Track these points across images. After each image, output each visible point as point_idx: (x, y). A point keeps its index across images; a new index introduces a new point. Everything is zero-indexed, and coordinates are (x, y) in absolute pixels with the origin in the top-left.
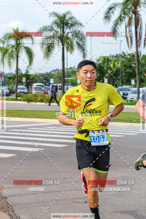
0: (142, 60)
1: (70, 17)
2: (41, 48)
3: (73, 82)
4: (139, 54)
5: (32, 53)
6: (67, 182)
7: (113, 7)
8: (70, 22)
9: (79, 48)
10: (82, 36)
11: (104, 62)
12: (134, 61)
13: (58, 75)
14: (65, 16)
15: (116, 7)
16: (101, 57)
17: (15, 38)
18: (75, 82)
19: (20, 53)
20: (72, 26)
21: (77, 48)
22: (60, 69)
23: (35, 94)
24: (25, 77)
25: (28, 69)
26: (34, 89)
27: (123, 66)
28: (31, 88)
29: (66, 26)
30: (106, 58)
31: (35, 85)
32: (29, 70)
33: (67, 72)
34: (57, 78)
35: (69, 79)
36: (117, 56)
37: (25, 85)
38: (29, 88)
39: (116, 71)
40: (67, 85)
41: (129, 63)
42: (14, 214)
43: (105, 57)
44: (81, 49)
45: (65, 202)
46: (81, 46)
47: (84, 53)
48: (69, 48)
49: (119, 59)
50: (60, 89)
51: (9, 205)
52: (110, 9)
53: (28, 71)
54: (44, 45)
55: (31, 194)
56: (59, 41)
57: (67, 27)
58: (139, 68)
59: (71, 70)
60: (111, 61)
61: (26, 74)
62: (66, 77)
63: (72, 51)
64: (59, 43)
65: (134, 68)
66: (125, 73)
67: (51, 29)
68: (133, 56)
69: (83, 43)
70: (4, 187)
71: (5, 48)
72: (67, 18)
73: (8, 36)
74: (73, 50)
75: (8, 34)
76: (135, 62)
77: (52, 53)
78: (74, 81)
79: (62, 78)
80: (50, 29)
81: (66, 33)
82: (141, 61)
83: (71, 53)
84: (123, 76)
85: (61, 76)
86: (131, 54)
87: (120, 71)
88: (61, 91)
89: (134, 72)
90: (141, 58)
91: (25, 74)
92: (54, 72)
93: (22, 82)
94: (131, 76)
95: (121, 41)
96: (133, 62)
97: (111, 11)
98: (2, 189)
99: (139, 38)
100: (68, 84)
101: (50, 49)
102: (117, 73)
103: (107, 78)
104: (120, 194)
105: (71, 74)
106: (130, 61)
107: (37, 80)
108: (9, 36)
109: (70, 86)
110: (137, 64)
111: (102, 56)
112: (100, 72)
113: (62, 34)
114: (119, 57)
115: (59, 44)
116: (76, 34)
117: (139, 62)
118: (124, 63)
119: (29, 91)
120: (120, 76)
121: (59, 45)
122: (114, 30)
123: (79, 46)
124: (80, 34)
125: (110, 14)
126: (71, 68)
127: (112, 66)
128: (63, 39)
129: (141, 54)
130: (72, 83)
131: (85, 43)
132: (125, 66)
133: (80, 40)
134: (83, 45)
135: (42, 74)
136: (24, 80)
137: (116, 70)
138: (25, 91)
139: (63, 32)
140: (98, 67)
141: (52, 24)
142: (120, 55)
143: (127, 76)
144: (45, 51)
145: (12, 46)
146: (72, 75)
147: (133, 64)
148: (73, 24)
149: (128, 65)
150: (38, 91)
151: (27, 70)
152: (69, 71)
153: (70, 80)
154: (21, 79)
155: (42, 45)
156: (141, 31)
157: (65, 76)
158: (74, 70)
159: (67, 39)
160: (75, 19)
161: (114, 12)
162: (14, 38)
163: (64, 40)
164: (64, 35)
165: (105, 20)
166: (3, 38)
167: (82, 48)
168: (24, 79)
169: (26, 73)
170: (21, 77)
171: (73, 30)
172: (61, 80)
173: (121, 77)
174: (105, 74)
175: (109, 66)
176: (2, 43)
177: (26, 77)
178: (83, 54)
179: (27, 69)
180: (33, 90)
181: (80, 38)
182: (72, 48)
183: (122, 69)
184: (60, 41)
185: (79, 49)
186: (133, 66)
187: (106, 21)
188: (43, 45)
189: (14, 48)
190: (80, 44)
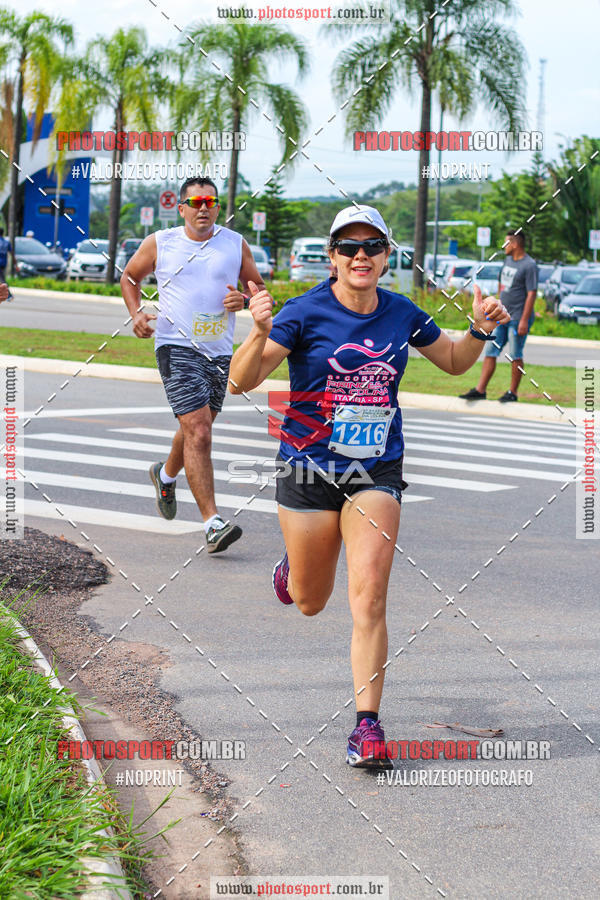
2: (337, 94)
3: (459, 240)
5: (298, 113)
6: (426, 648)
9: (492, 100)
10: (509, 51)
11: (593, 163)
13: (397, 210)
16: (582, 139)
17: (230, 49)
18: (467, 241)
19: (250, 109)
20: (468, 8)
21: (484, 97)
22: (406, 185)
23: (301, 281)
24: (263, 208)
25: (279, 179)
26: (299, 260)
28: (288, 255)
31: (301, 245)
32: (279, 183)
33: (436, 197)
34: (395, 219)
35: (445, 227)
37: (264, 245)
38: (279, 254)
40: (437, 253)
42: (208, 766)
44: (500, 104)
45: (413, 728)
46: (501, 90)
47: (512, 121)
48: (450, 98)
50: (404, 267)
51: (185, 728)
53: (278, 187)
54: (347, 82)
55: (277, 690)
56: (409, 66)
57: (447, 9)
59: (452, 190)
61: (269, 196)
62: (431, 219)
63: (463, 113)
64: (409, 74)
69: (508, 81)
70: (167, 654)
71: (187, 87)
73: (203, 40)
74: (470, 107)
75: (202, 32)
77: (380, 117)
78: (462, 236)
79: (417, 220)
81: (442, 35)
83: (461, 119)
85: (410, 213)
88: (410, 273)
91: (264, 198)
92: (382, 196)
93: (250, 230)
98: (161, 663)
100: (440, 246)
101: (374, 100)
105: (454, 207)
107: (311, 223)
108: (208, 38)
109: (449, 257)
111: (585, 137)
112: (572, 205)
113: (424, 38)
115: (409, 80)
116: (484, 42)
119: (276, 270)
121: (410, 86)
123: (494, 93)
124: (501, 41)
126: (452, 181)
128: (427, 59)
130: (454, 242)
131: (518, 80)
133: (496, 68)
134: (511, 86)
135: (332, 201)
136: (259, 221)
138: (263, 269)
139: (427, 32)
144: (353, 106)
145: (219, 79)
146: (457, 210)
150: (315, 268)
151: (273, 182)
152: (444, 194)
153: (445, 232)
154: (249, 217)
155: (339, 83)
157: (429, 214)
158: (464, 188)
159: (445, 60)
162: (225, 50)
163: (434, 63)
164: (435, 43)
166: (182, 45)
167: (506, 100)
168: (259, 218)
169: (268, 192)
170: (248, 212)
171: (471, 25)
172: (409, 231)
174: (593, 211)
176: (178, 67)
177: (269, 210)
178: (509, 126)
179: (275, 177)
180: (295, 267)
181: (500, 56)
182: (465, 99)
184: (414, 69)
185: (494, 102)
188: (343, 83)
189: (223, 89)
190: (497, 84)
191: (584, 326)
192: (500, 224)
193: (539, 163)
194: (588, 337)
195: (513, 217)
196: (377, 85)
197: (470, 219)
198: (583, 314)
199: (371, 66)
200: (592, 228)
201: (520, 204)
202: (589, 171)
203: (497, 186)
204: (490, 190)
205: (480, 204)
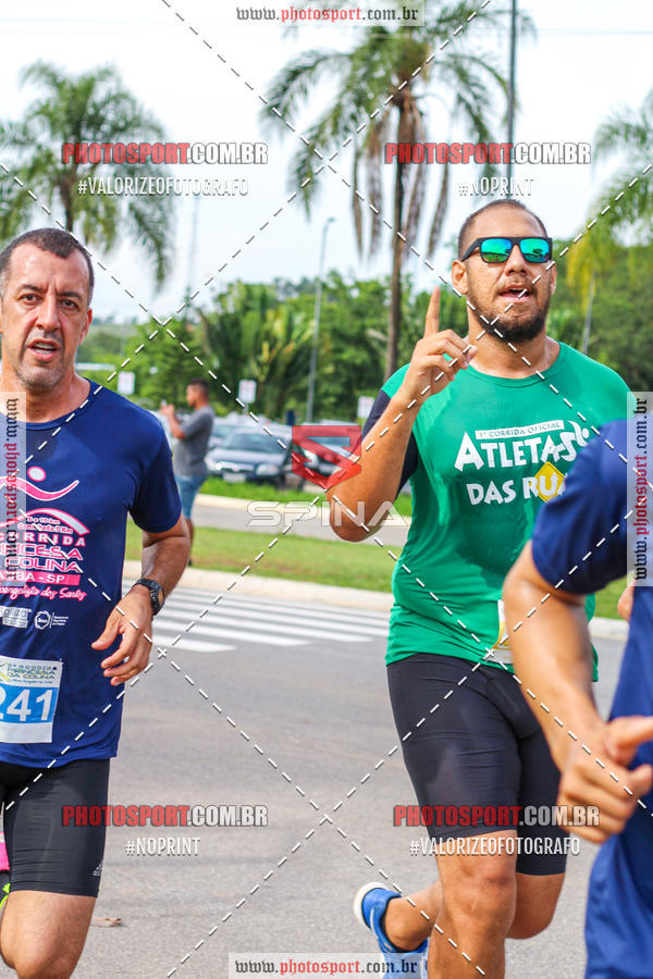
0: (413, 316)
1: (114, 92)
4: (405, 287)
7: (305, 68)
8: (111, 116)
9: (139, 236)
11: (246, 309)
12: (378, 314)
14: (88, 87)
15: (320, 66)
16: (235, 283)
20: (117, 135)
21: (131, 232)
27: (327, 335)
29: (92, 130)
30: (257, 292)
36: (304, 287)
39: (298, 353)
41: (358, 323)
43: (253, 286)
44: (149, 241)
46: (150, 225)
47: (161, 259)
48: (95, 231)
49: (313, 302)
52: (294, 74)
56: (51, 194)
57: (95, 133)
58: (401, 346)
60: (276, 304)
63: (108, 248)
64: (50, 203)
65: (375, 344)
66: (337, 363)
67: (23, 139)
68: (378, 292)
69: (158, 215)
72: (100, 93)
74: (115, 242)
76: (383, 321)
80: (19, 136)
82: (407, 319)
84: (326, 377)
86: (367, 284)
87: (314, 353)
89: (376, 363)
90: (409, 304)
94: (360, 379)
95: (331, 220)
96: (375, 321)
97: (295, 85)
99: (410, 216)
101: (11, 230)
102: (300, 359)
103: (255, 379)
104: (270, 899)
105: (95, 350)
106: (359, 314)
110: (390, 330)
111: (239, 281)
112: (222, 351)
113: (69, 165)
114: (313, 290)
115: (50, 208)
117: (403, 325)
118: (332, 319)
120: (313, 376)
122: (303, 172)
123: (142, 228)
125: (292, 97)
127: (278, 328)
128: (70, 188)
129: (410, 286)
131: (168, 215)
132: (338, 334)
134: (159, 222)
137: (294, 350)
140: (218, 328)
141: (29, 118)
142: (318, 285)
143: (344, 379)
146: (97, 352)
147: (374, 327)
148: (122, 124)
149: (353, 332)
156: (419, 188)
158: (107, 330)
160: (133, 102)
161: (311, 89)
164: (79, 172)
165: (268, 120)
167: (154, 236)
173: (317, 384)
174: (244, 361)
175: (267, 326)
178: (156, 266)
182: (111, 232)
183: (321, 346)
184: (56, 197)
185: (140, 240)
186: (374, 339)
187: (270, 126)
190: (147, 219)
191: (230, 484)
192: (143, 370)
193: (188, 305)
194: (234, 495)
195: (159, 363)
196: (15, 211)
197: (111, 363)
198: (230, 471)
199: (9, 191)
200: (242, 378)
201: (167, 350)
202: (241, 317)
203: (142, 329)
204: (134, 333)
205: (124, 347)
